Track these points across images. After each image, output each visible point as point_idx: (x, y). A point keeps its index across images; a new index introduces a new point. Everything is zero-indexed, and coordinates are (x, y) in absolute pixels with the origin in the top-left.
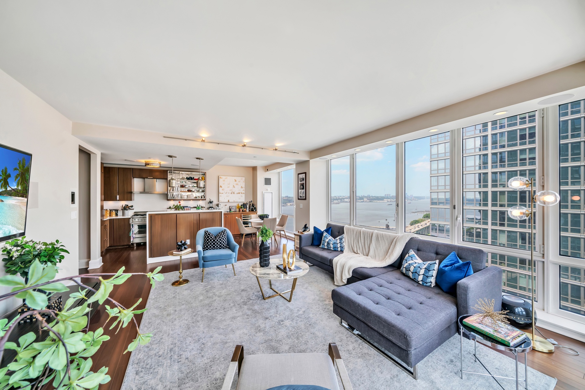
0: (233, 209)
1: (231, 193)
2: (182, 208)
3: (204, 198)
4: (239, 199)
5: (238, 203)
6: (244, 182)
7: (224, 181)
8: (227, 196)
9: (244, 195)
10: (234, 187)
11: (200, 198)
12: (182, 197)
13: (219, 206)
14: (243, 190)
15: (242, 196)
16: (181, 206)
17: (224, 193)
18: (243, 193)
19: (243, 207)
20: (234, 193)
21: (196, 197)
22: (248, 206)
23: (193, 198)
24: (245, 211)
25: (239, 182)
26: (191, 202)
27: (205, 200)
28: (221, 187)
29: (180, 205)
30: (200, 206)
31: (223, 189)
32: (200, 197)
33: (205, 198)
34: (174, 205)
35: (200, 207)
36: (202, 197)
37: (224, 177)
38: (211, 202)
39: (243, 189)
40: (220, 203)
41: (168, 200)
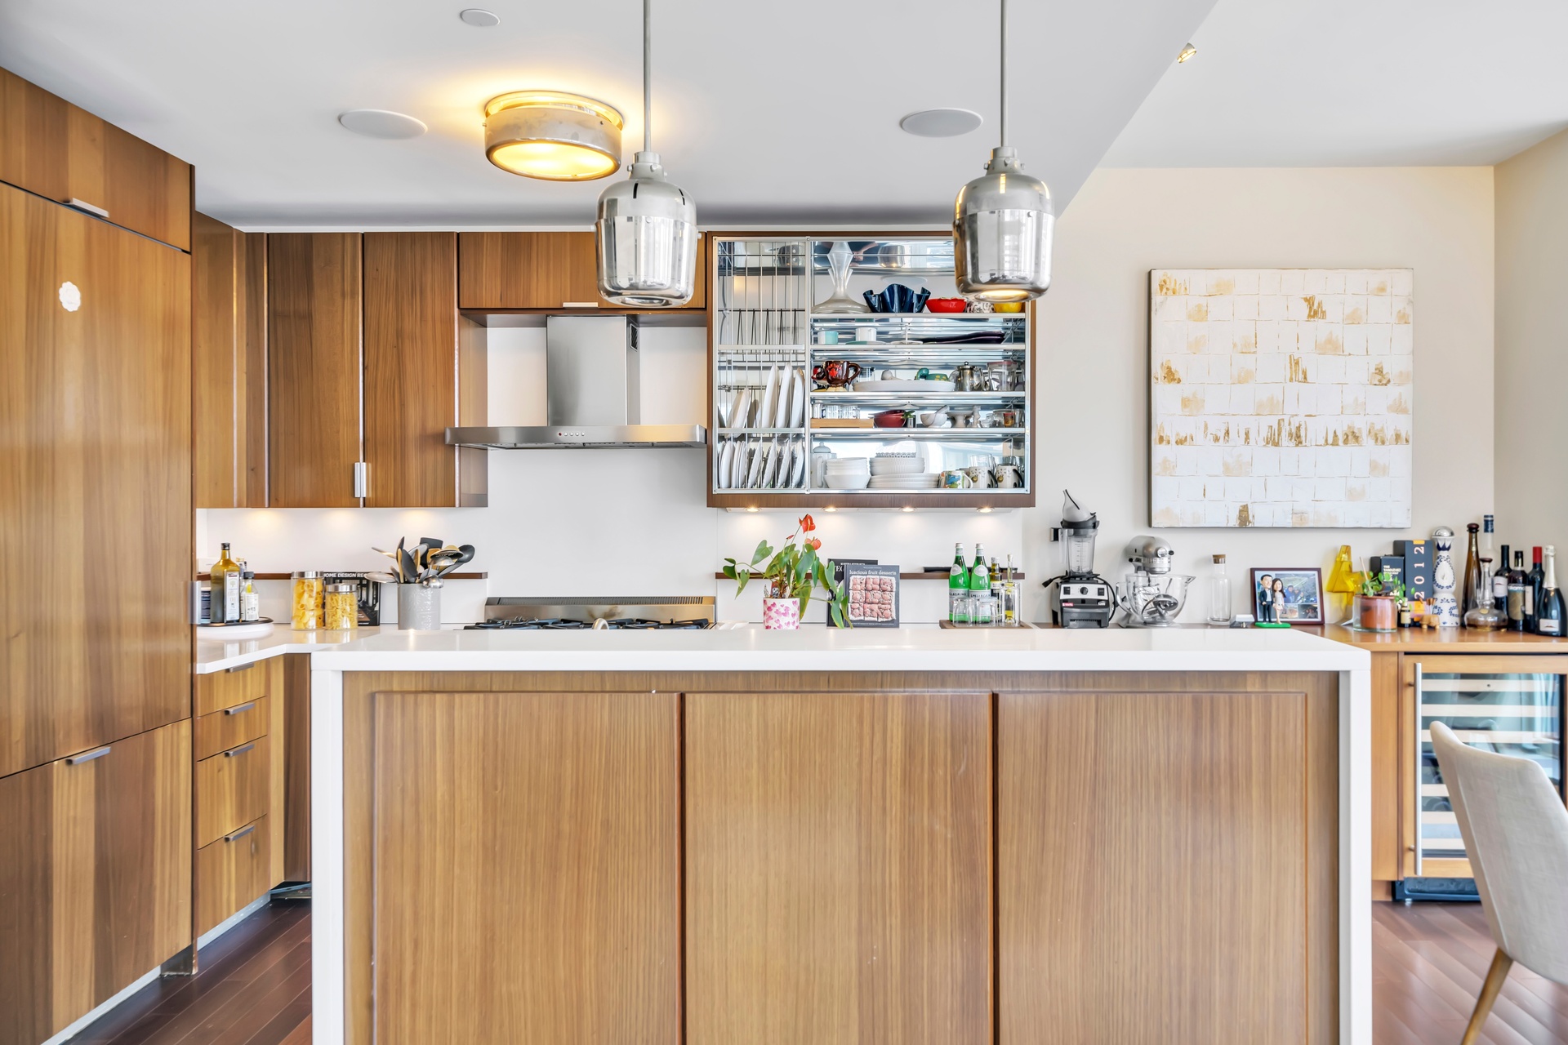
0: (1287, 600)
1: (1273, 441)
2: (830, 575)
3: (1020, 482)
4: (1352, 495)
5: (1340, 540)
6: (1403, 318)
7: (1200, 314)
8: (1228, 470)
9: (1398, 458)
10: (1298, 372)
11: (982, 487)
12: (831, 473)
13: (1161, 564)
14: (1398, 408)
15: (1375, 468)
16: (823, 556)
17: (1199, 437)
18: (1389, 434)
19: (1403, 577)
20: (1297, 438)
21: (949, 480)
22: (1448, 574)
23: (917, 485)
24: (1416, 625)
25: (1353, 319)
26: (906, 524)
27: (1029, 501)
28: (1171, 376)
29: (812, 547)
30: (979, 560)
31: (1185, 403)
32: (984, 479)
33: (1026, 490)
34: (763, 551)
35: (982, 571)
36: (995, 480)
37: (1201, 281)
38: (1075, 527)
39: (1393, 391)
40: (1167, 542)
41: (716, 501)
